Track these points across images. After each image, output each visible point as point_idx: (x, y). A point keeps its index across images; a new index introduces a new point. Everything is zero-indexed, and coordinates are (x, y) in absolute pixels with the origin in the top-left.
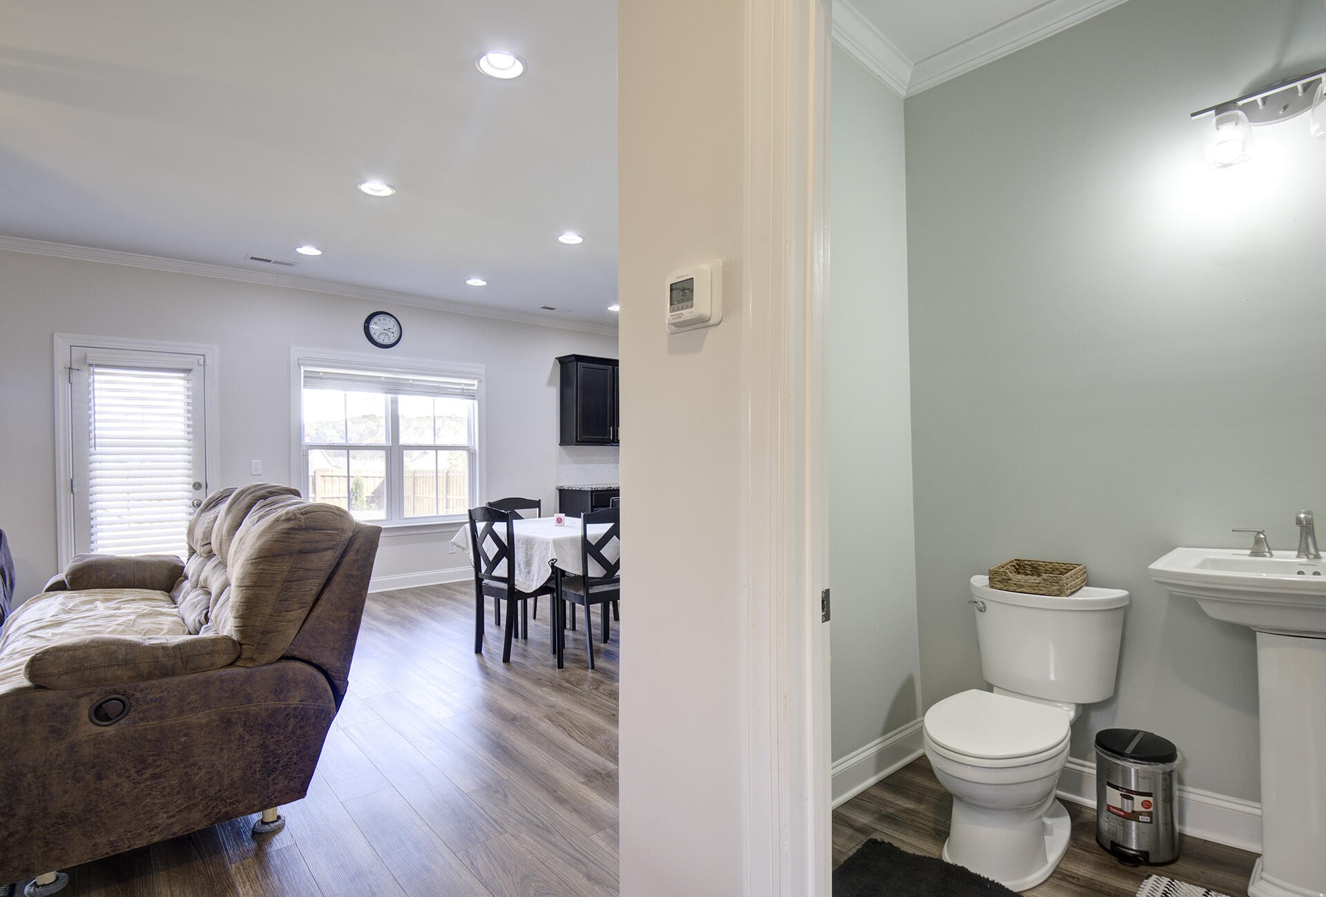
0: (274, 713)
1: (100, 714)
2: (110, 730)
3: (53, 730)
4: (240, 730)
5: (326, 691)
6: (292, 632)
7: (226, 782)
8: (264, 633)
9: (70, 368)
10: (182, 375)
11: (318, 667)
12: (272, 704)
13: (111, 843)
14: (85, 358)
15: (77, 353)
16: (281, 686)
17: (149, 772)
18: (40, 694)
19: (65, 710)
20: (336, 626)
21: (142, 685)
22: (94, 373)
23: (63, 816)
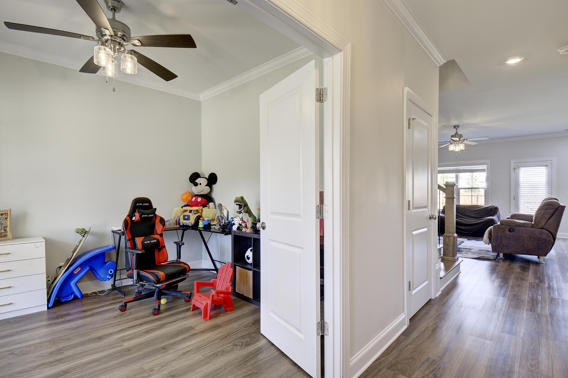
0: (539, 238)
1: (510, 230)
2: (511, 233)
3: (503, 231)
4: (533, 239)
5: (551, 237)
6: (544, 224)
7: (530, 248)
8: (538, 223)
9: (515, 168)
10: (545, 167)
11: (550, 232)
12: (539, 236)
13: (510, 252)
14: (518, 165)
15: (516, 164)
16: (541, 233)
17: (517, 242)
18: (502, 226)
19: (505, 229)
20: (554, 225)
21: (516, 227)
22: (520, 169)
23: (504, 245)
